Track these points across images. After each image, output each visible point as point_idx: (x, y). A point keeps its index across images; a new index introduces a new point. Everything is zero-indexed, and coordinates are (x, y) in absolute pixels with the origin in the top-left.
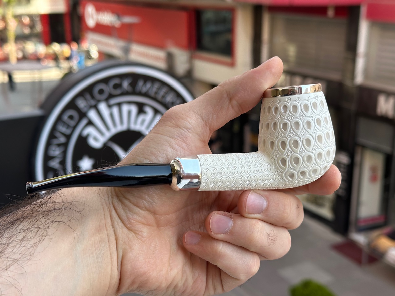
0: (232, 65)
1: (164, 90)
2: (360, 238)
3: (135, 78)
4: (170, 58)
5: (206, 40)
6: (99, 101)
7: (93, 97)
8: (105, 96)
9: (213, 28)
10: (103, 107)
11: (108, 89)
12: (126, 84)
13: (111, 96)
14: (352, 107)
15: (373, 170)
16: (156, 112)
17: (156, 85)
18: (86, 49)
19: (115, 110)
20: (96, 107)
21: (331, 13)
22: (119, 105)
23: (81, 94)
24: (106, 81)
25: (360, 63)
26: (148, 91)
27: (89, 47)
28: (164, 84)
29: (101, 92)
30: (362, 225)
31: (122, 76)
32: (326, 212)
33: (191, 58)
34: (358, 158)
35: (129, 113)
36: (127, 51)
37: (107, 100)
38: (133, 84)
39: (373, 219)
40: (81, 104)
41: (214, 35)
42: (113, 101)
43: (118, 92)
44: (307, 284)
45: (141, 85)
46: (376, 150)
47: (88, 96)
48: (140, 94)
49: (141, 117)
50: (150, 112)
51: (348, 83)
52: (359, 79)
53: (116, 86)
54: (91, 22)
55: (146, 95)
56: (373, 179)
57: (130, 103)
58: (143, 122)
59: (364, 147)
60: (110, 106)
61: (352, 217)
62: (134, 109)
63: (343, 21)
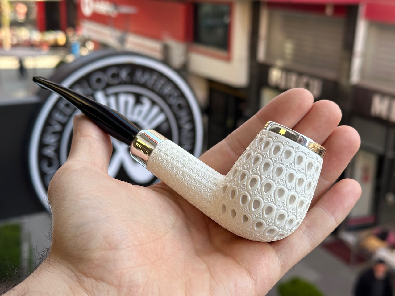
0: (228, 59)
1: (162, 82)
2: (349, 238)
3: (133, 68)
4: (166, 50)
5: (204, 34)
6: (95, 90)
7: (90, 86)
8: (103, 85)
9: (210, 22)
10: (100, 96)
11: (106, 78)
12: (124, 74)
13: (108, 85)
15: (365, 170)
16: (153, 103)
17: (155, 77)
19: (112, 100)
20: (92, 96)
21: (329, 11)
22: (117, 95)
23: (78, 82)
24: (104, 69)
25: (357, 63)
26: (146, 82)
28: (162, 75)
29: (99, 80)
30: (352, 224)
31: (120, 66)
33: (188, 51)
35: (126, 103)
36: (122, 41)
37: (105, 89)
38: (131, 75)
39: (362, 219)
41: (211, 28)
42: (111, 91)
43: (115, 81)
44: (295, 282)
45: (139, 76)
47: (86, 85)
48: (138, 84)
49: (138, 108)
50: (147, 104)
51: (343, 82)
52: (355, 78)
53: (114, 76)
54: (87, 10)
55: (144, 86)
56: (365, 179)
57: (127, 93)
58: (140, 113)
60: (107, 96)
62: (131, 100)
63: (341, 19)
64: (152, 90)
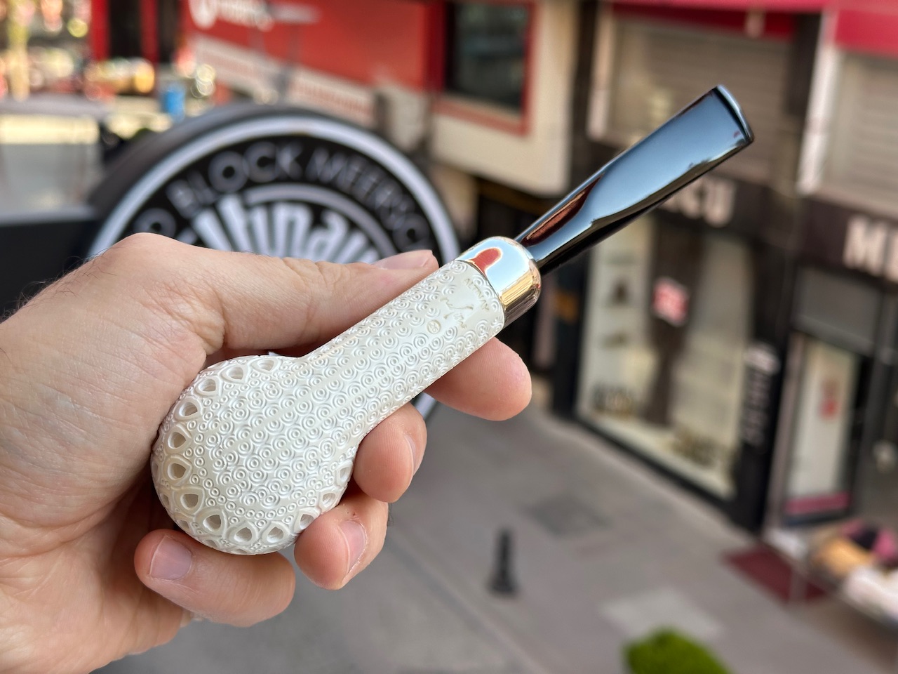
0: (522, 130)
1: (373, 178)
2: (789, 543)
3: (308, 146)
4: (381, 106)
5: (467, 73)
6: (221, 194)
7: (209, 184)
8: (238, 182)
9: (482, 45)
10: (231, 207)
11: (245, 166)
12: (286, 159)
13: (251, 184)
14: (788, 243)
15: (829, 389)
16: (353, 226)
17: (356, 167)
18: (188, 77)
19: (259, 217)
20: (214, 207)
21: (754, 26)
22: (269, 205)
23: (183, 176)
24: (241, 148)
25: (815, 145)
26: (335, 178)
27: (195, 72)
29: (229, 172)
30: (796, 512)
31: (279, 141)
32: (716, 479)
33: (430, 112)
34: (794, 361)
35: (291, 225)
36: (282, 84)
37: (242, 191)
38: (303, 160)
39: (819, 501)
40: (183, 197)
41: (487, 60)
42: (257, 196)
43: (267, 175)
44: (664, 640)
45: (321, 164)
46: (837, 344)
47: (199, 181)
48: (318, 183)
49: (318, 237)
50: (337, 226)
51: (783, 188)
52: (810, 180)
53: (265, 162)
54: (203, 14)
55: (331, 186)
56: (828, 409)
57: (293, 202)
58: (321, 248)
59: (811, 337)
60: (247, 208)
61: (775, 494)
62: (302, 218)
63: (781, 45)
64: (350, 196)
